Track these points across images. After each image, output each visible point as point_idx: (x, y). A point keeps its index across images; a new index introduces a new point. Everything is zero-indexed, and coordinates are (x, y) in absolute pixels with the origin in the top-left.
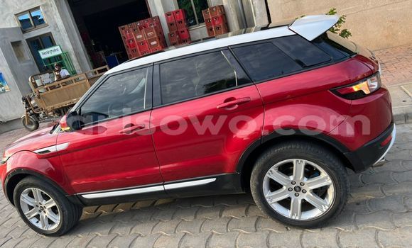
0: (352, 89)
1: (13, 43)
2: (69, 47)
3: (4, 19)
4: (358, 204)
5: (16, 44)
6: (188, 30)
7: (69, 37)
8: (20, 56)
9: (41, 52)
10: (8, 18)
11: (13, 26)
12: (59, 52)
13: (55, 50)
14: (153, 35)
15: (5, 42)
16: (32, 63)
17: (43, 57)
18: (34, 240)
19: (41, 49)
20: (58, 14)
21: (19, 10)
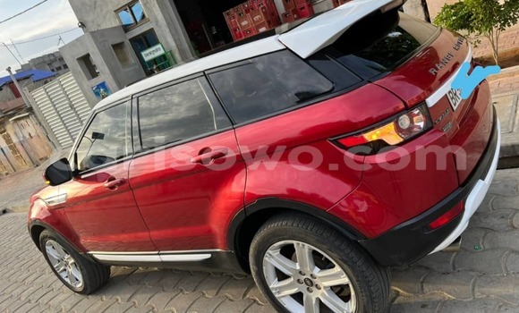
0: (363, 138)
1: (114, 46)
2: (172, 44)
3: (105, 18)
4: (424, 306)
5: (118, 47)
6: (309, 6)
7: (171, 31)
8: (124, 60)
9: (143, 54)
10: (108, 16)
11: (114, 25)
12: (161, 52)
13: (157, 50)
14: (261, 19)
15: (104, 46)
16: (137, 67)
17: (147, 59)
18: (67, 295)
19: (144, 49)
20: (157, 5)
21: (118, 4)
